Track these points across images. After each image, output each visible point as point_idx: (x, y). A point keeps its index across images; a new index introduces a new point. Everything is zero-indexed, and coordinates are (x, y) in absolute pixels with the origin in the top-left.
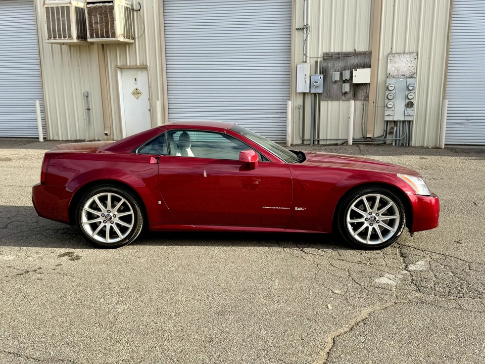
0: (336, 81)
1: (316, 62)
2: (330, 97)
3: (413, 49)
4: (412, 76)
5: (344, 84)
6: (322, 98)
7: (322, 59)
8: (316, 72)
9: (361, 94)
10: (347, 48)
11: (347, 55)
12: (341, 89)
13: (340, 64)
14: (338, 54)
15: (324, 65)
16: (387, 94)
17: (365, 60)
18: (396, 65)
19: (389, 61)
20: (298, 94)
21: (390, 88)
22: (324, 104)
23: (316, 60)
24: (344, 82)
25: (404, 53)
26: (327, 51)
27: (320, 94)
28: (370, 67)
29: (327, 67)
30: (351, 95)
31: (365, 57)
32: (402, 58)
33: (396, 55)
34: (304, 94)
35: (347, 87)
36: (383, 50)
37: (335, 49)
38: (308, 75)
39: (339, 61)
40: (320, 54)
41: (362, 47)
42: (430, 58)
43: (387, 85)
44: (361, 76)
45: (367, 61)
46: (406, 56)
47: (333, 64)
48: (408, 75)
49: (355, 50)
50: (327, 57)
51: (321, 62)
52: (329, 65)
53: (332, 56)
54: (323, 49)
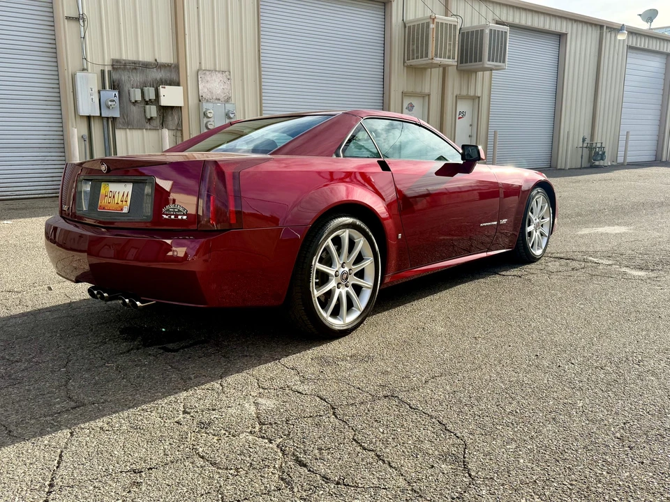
0: (136, 101)
1: (103, 72)
2: (129, 125)
3: (224, 68)
4: (228, 100)
5: (148, 106)
6: (118, 125)
7: (110, 68)
8: (104, 87)
9: (172, 120)
10: (145, 57)
11: (146, 66)
12: (143, 113)
13: (137, 78)
14: (134, 63)
15: (115, 76)
16: (205, 122)
17: (172, 73)
18: (208, 86)
19: (200, 79)
20: (78, 119)
21: (209, 115)
22: (120, 134)
23: (101, 68)
24: (147, 103)
25: (216, 71)
26: (117, 57)
27: (114, 119)
28: (178, 84)
29: (120, 81)
30: (157, 123)
31: (171, 71)
32: (214, 77)
33: (208, 73)
34: (89, 118)
35: (152, 111)
36: (191, 66)
37: (128, 55)
38: (95, 90)
39: (137, 73)
40: (107, 61)
41: (165, 57)
42: (242, 80)
43: (204, 110)
44: (170, 96)
45: (174, 77)
46: (219, 75)
47: (129, 77)
48: (223, 100)
49: (156, 60)
50: (118, 65)
51: (109, 72)
52: (123, 78)
53: (125, 65)
54: (112, 54)
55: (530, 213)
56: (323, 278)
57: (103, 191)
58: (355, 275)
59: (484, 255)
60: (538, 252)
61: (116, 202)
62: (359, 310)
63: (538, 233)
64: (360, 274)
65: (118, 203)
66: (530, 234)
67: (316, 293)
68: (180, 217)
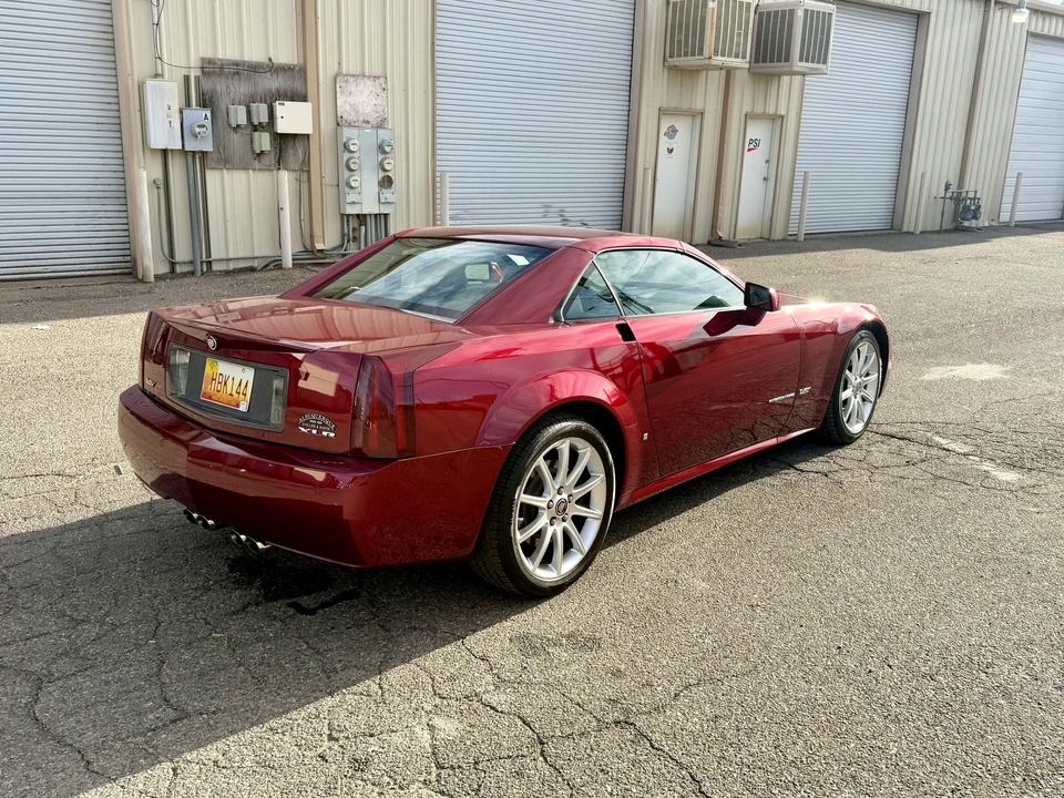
0: (238, 126)
1: (187, 78)
2: (226, 162)
3: (377, 70)
4: (381, 125)
5: (256, 134)
6: (209, 162)
7: (199, 73)
8: (188, 104)
9: (294, 155)
10: (253, 54)
11: (254, 69)
12: (249, 145)
13: (241, 88)
14: (236, 64)
15: (207, 85)
16: (345, 159)
17: (294, 83)
18: (352, 100)
19: (338, 90)
20: (148, 155)
21: (352, 148)
22: (213, 178)
23: (185, 72)
24: (255, 128)
25: (364, 76)
26: (209, 55)
27: (204, 154)
28: (304, 99)
29: (213, 92)
30: (270, 160)
31: (293, 78)
32: (361, 87)
33: (351, 80)
34: (165, 152)
35: (264, 141)
36: (325, 68)
37: (227, 52)
38: (175, 108)
39: (240, 79)
40: (194, 62)
41: (285, 54)
42: (406, 90)
43: (345, 140)
44: (292, 118)
45: (298, 86)
46: (369, 83)
47: (227, 87)
48: (374, 123)
49: (270, 60)
50: (211, 68)
51: (197, 78)
52: (218, 88)
53: (222, 68)
54: (202, 50)
55: (847, 372)
56: (530, 513)
57: (208, 371)
58: (578, 502)
59: (773, 442)
60: (856, 428)
61: (229, 392)
62: (581, 552)
63: (859, 399)
64: (585, 501)
65: (231, 395)
66: (846, 402)
67: (520, 537)
68: (325, 433)
